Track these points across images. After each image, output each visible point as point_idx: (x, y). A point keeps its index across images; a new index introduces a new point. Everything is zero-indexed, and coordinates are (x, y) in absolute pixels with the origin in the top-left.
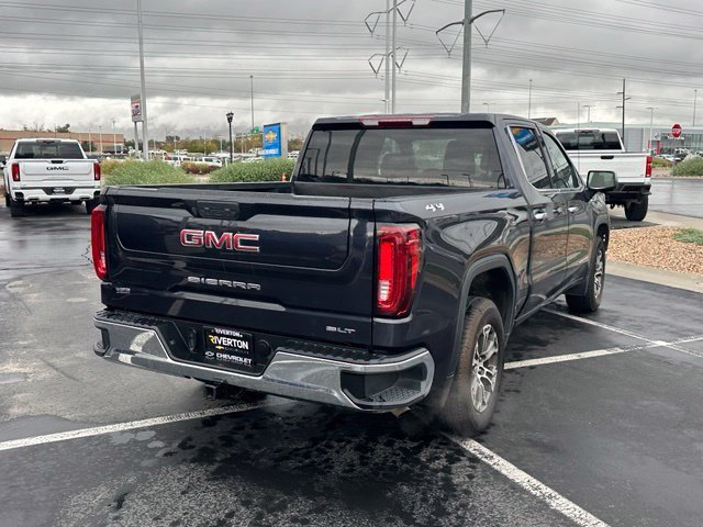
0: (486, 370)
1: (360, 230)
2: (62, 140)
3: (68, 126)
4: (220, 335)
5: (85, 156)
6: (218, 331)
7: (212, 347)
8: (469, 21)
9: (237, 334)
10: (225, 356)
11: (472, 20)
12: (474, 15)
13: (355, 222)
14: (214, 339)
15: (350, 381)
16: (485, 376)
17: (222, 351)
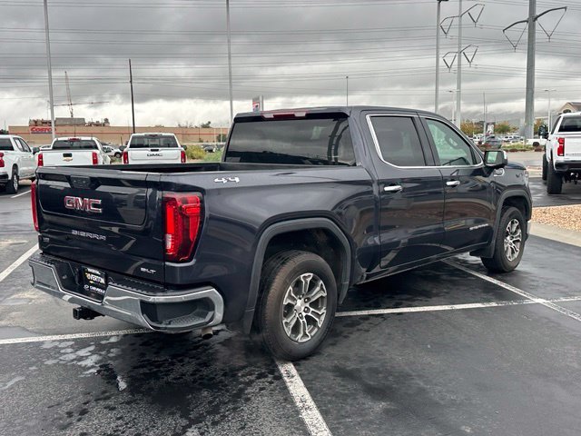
0: (312, 309)
1: (153, 195)
2: (163, 134)
3: (209, 123)
4: (91, 273)
5: (179, 145)
6: (89, 270)
7: (87, 281)
8: (533, 19)
9: (98, 273)
10: (94, 288)
11: (536, 19)
12: (538, 14)
13: (150, 190)
14: (88, 275)
15: (147, 308)
16: (309, 314)
17: (93, 285)
